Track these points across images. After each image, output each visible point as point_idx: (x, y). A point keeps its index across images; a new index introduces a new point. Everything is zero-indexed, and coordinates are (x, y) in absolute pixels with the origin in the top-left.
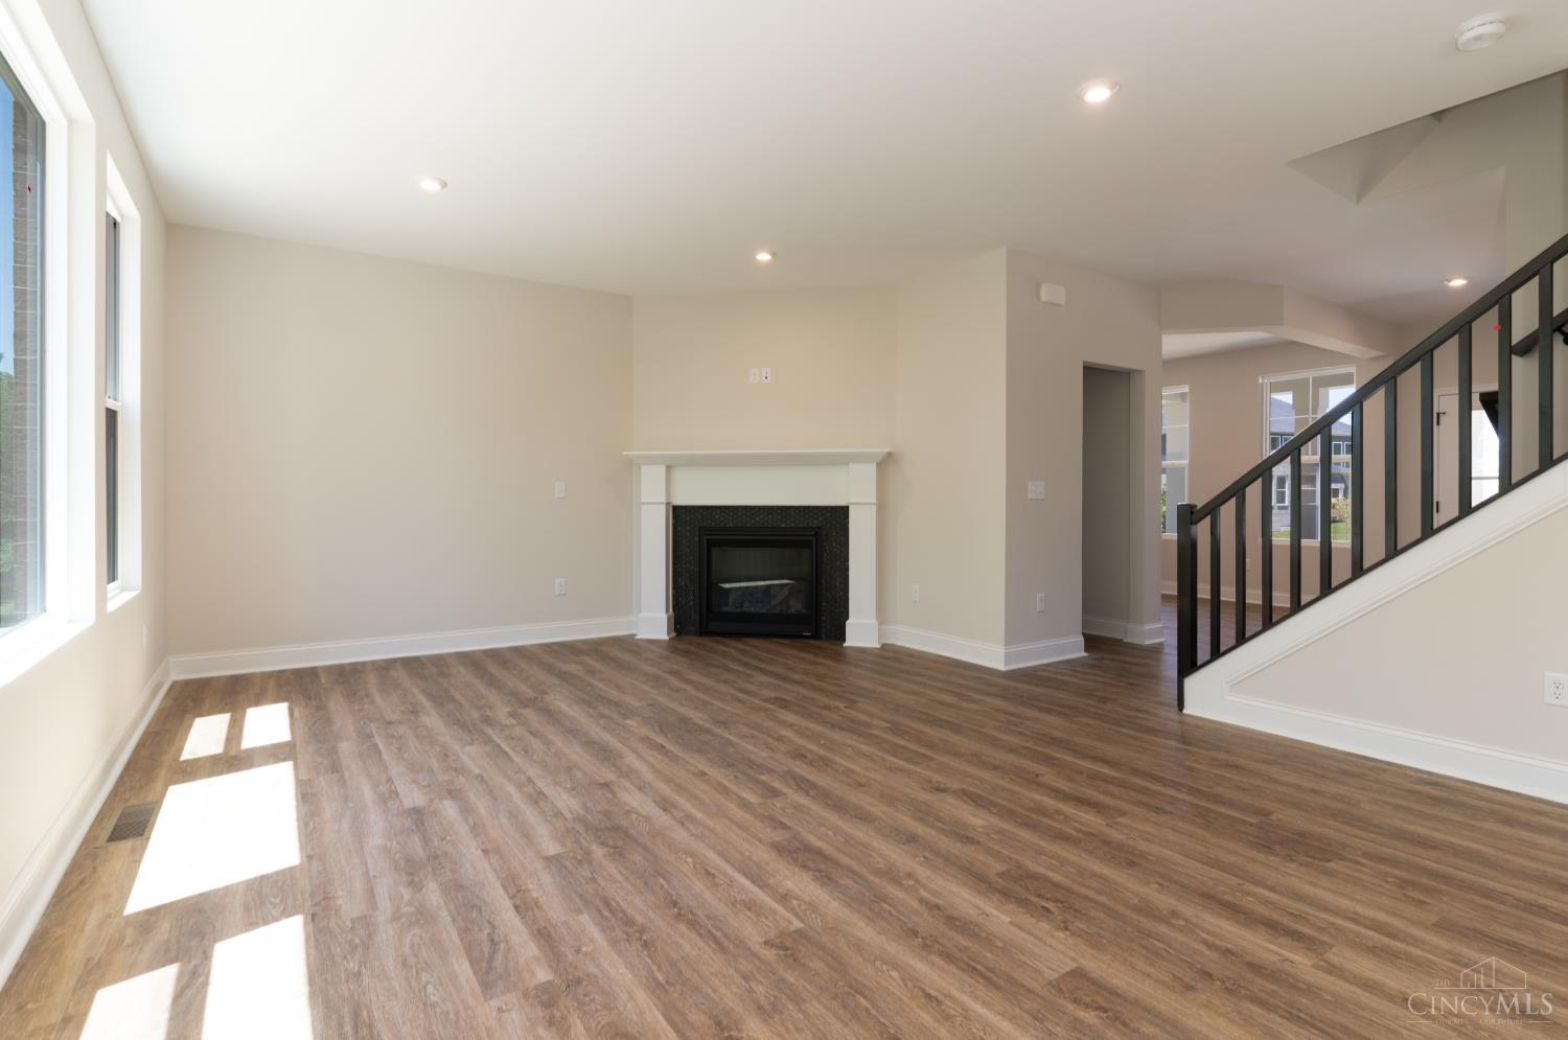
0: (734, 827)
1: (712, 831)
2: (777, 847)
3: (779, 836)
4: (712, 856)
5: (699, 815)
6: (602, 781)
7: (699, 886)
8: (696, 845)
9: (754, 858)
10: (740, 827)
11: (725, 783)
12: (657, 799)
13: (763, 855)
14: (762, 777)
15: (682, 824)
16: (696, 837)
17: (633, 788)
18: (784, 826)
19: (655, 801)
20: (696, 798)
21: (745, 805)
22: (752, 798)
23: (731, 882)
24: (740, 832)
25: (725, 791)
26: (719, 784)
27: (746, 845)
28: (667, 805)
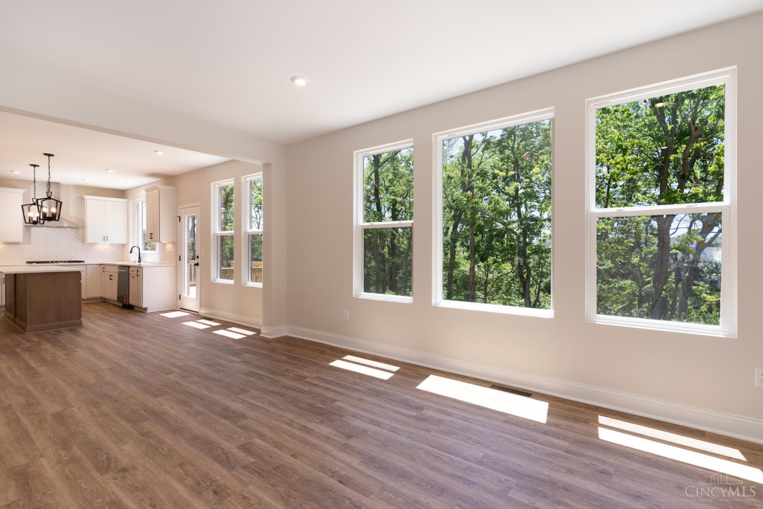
0: (266, 423)
1: (276, 420)
2: (244, 417)
3: (244, 422)
4: (272, 410)
5: (285, 426)
6: (353, 438)
7: (275, 401)
8: (281, 413)
9: (255, 412)
10: (263, 423)
11: (276, 450)
12: (313, 432)
13: (251, 414)
14: (252, 460)
15: (292, 421)
16: (282, 416)
17: (331, 436)
18: (241, 427)
19: (313, 430)
20: (291, 436)
21: (261, 436)
22: (258, 441)
23: (263, 403)
24: (263, 421)
25: (276, 444)
26: (280, 449)
27: (259, 416)
28: (305, 429)
